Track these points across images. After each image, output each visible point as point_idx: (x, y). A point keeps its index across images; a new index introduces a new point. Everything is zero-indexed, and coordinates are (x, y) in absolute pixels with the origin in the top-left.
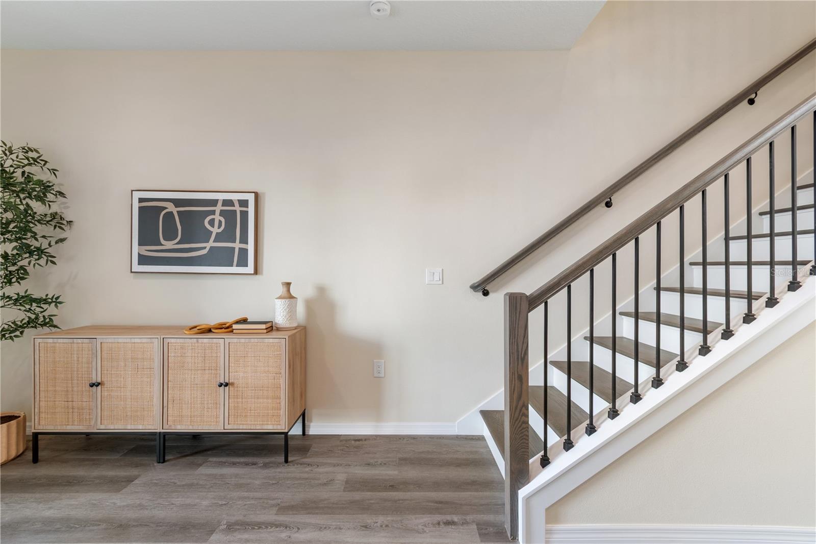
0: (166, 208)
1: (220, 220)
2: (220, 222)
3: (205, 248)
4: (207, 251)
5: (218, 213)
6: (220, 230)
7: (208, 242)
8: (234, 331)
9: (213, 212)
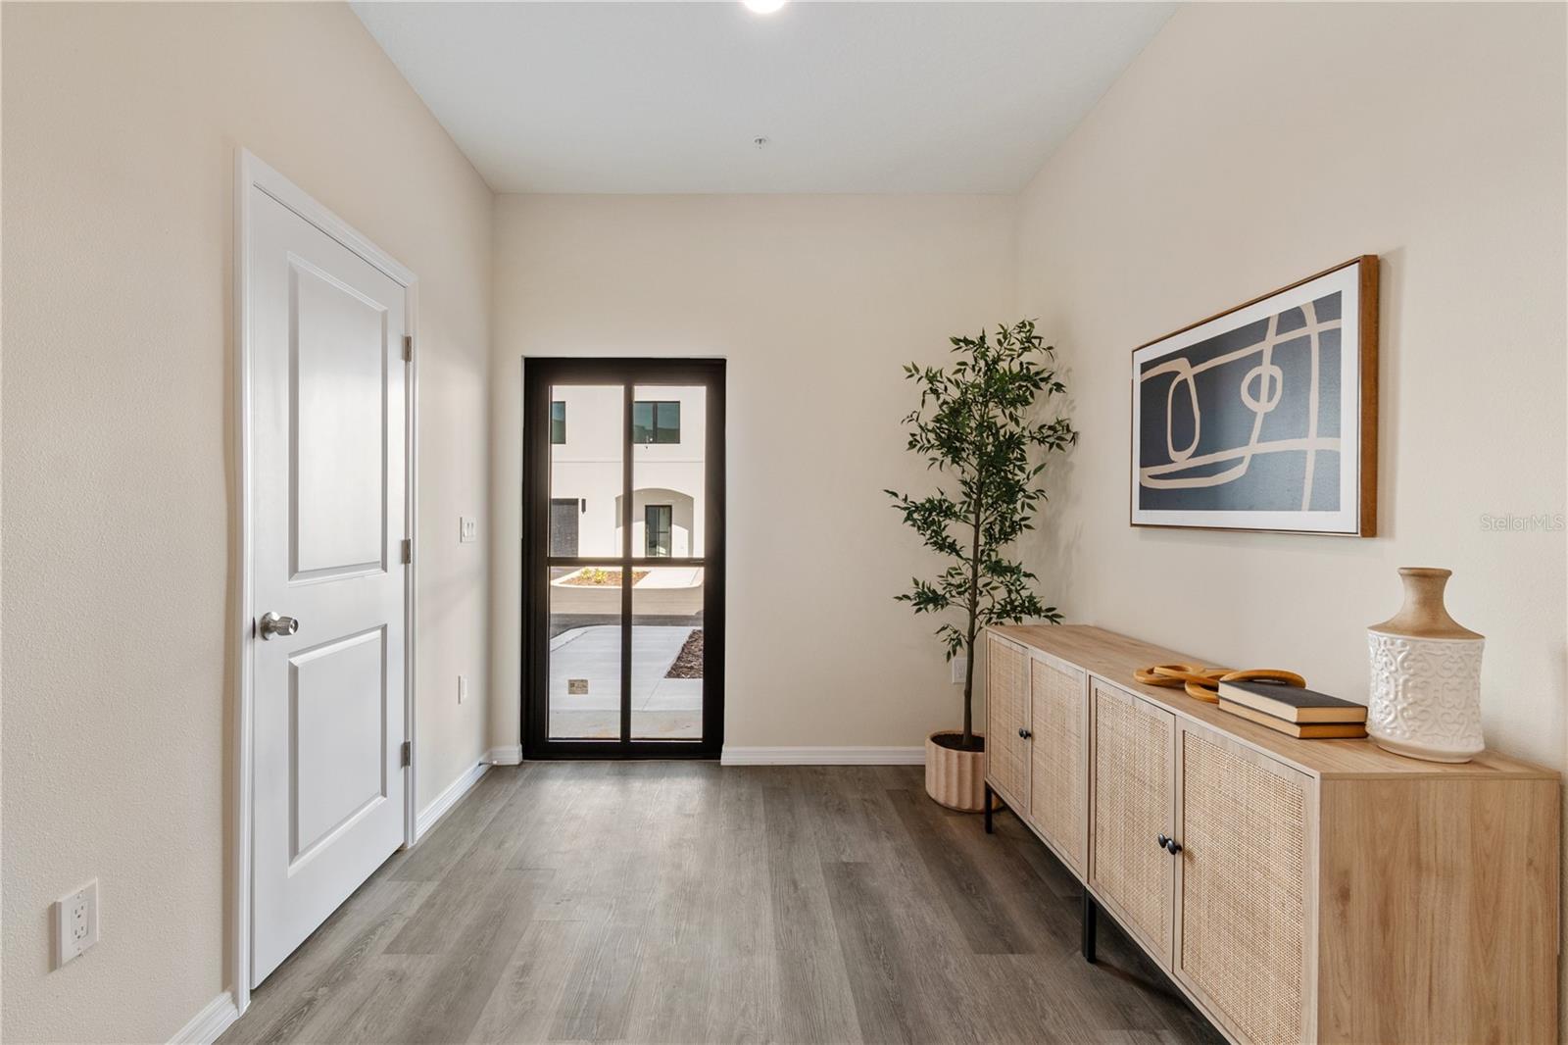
0: (1177, 373)
1: (1272, 377)
2: (1273, 379)
3: (1240, 460)
4: (1246, 466)
5: (1267, 358)
6: (1271, 406)
7: (1247, 445)
8: (1222, 705)
9: (1256, 358)
